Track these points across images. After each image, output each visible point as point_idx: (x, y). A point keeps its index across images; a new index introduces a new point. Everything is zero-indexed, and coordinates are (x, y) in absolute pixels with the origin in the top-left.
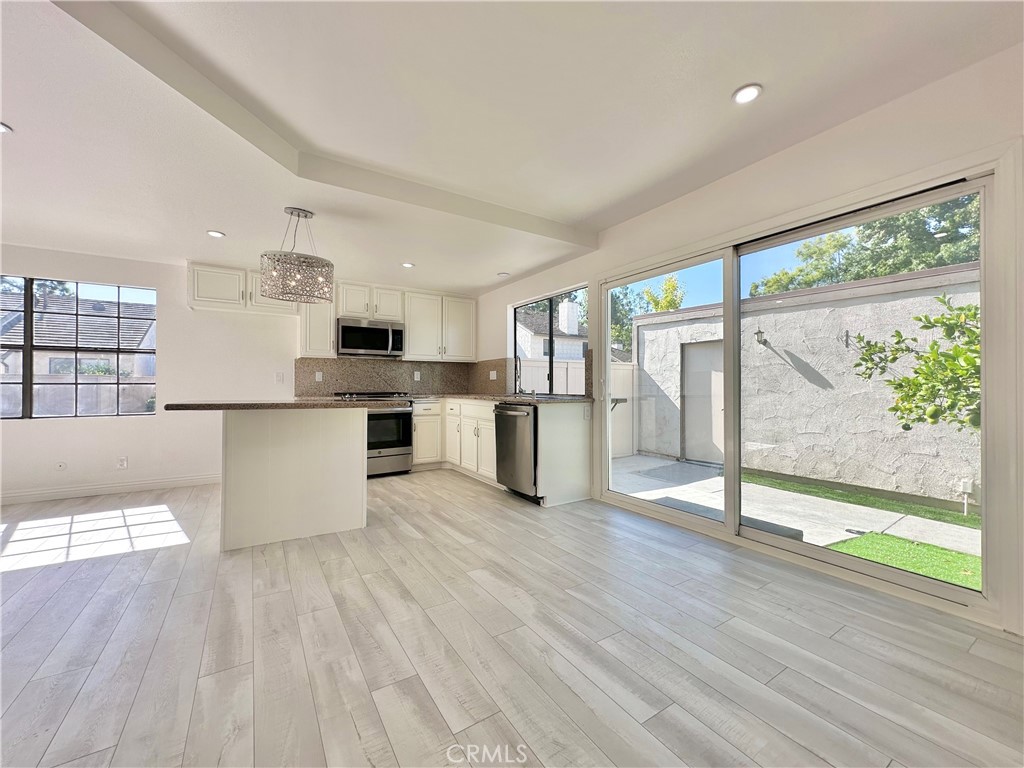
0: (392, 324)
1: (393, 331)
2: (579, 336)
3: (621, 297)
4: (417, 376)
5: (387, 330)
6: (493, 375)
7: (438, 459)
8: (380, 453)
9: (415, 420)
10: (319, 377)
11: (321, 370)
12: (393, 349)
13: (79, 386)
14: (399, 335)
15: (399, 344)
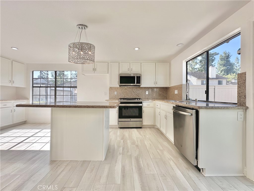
0: (137, 74)
1: (137, 77)
2: (216, 78)
3: (236, 63)
4: (147, 93)
5: (135, 76)
6: (176, 92)
7: (153, 124)
8: (130, 120)
9: (144, 109)
10: (116, 93)
11: (116, 91)
12: (137, 83)
13: (64, 96)
14: (139, 78)
15: (139, 82)
